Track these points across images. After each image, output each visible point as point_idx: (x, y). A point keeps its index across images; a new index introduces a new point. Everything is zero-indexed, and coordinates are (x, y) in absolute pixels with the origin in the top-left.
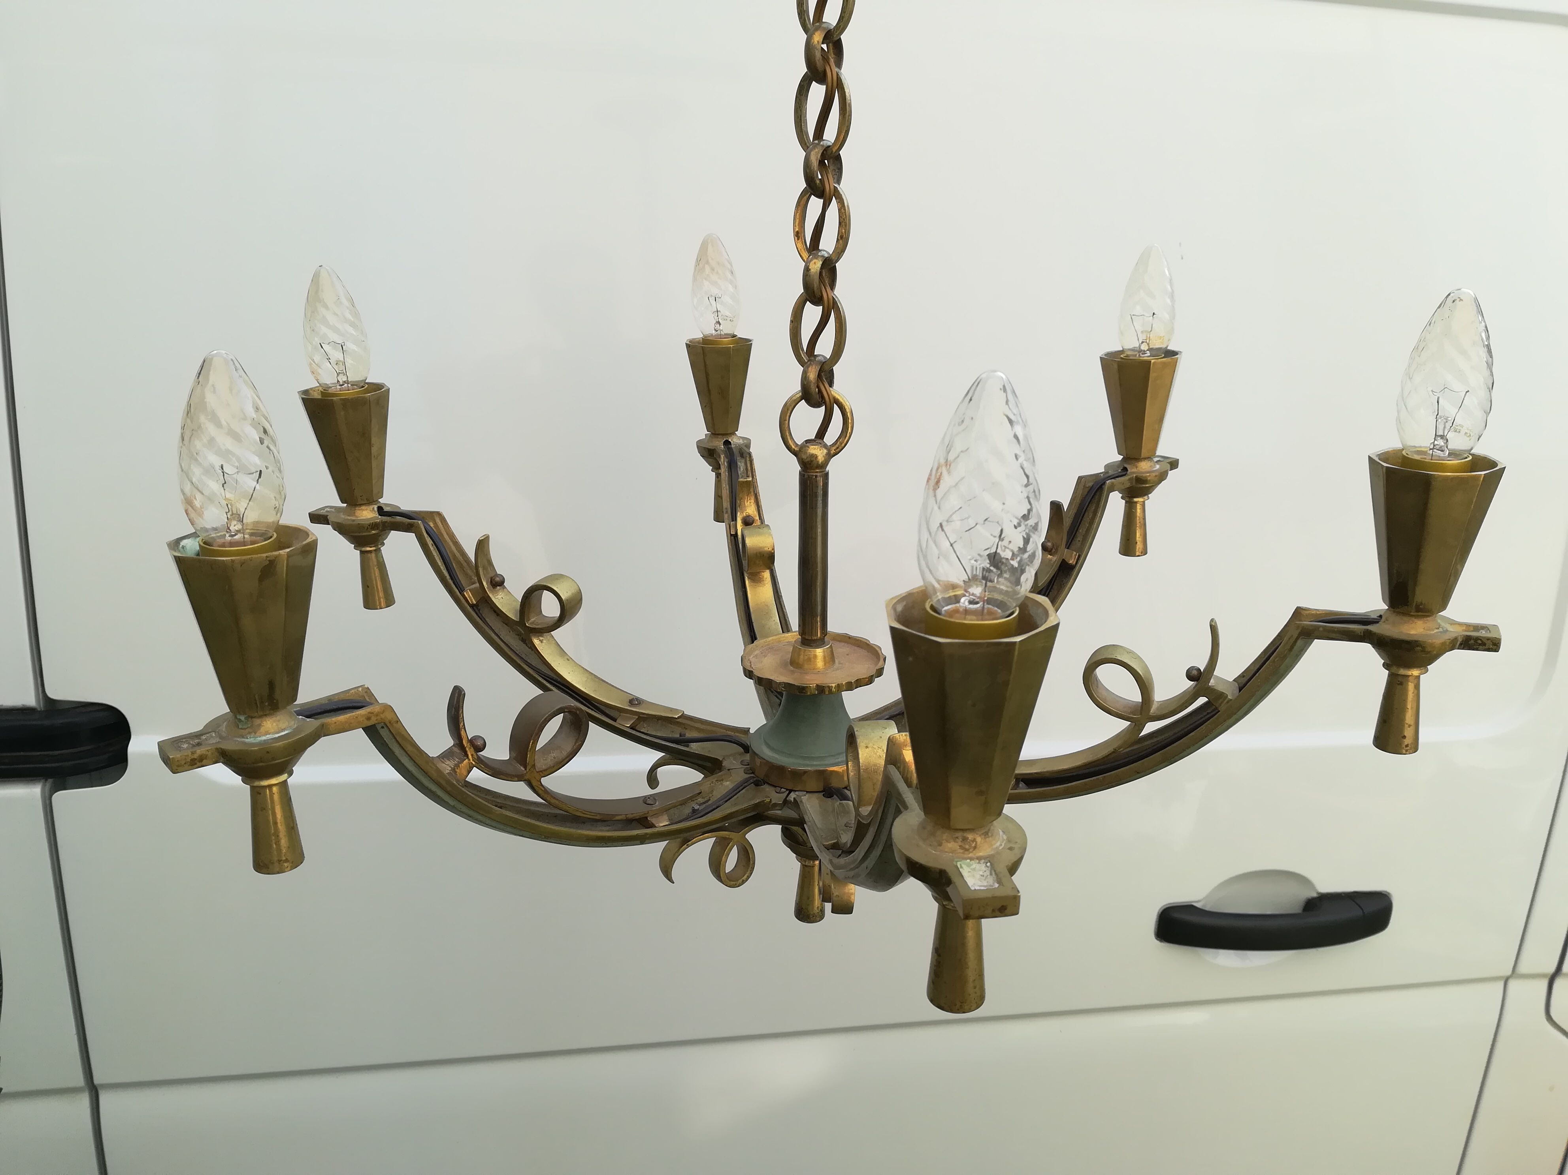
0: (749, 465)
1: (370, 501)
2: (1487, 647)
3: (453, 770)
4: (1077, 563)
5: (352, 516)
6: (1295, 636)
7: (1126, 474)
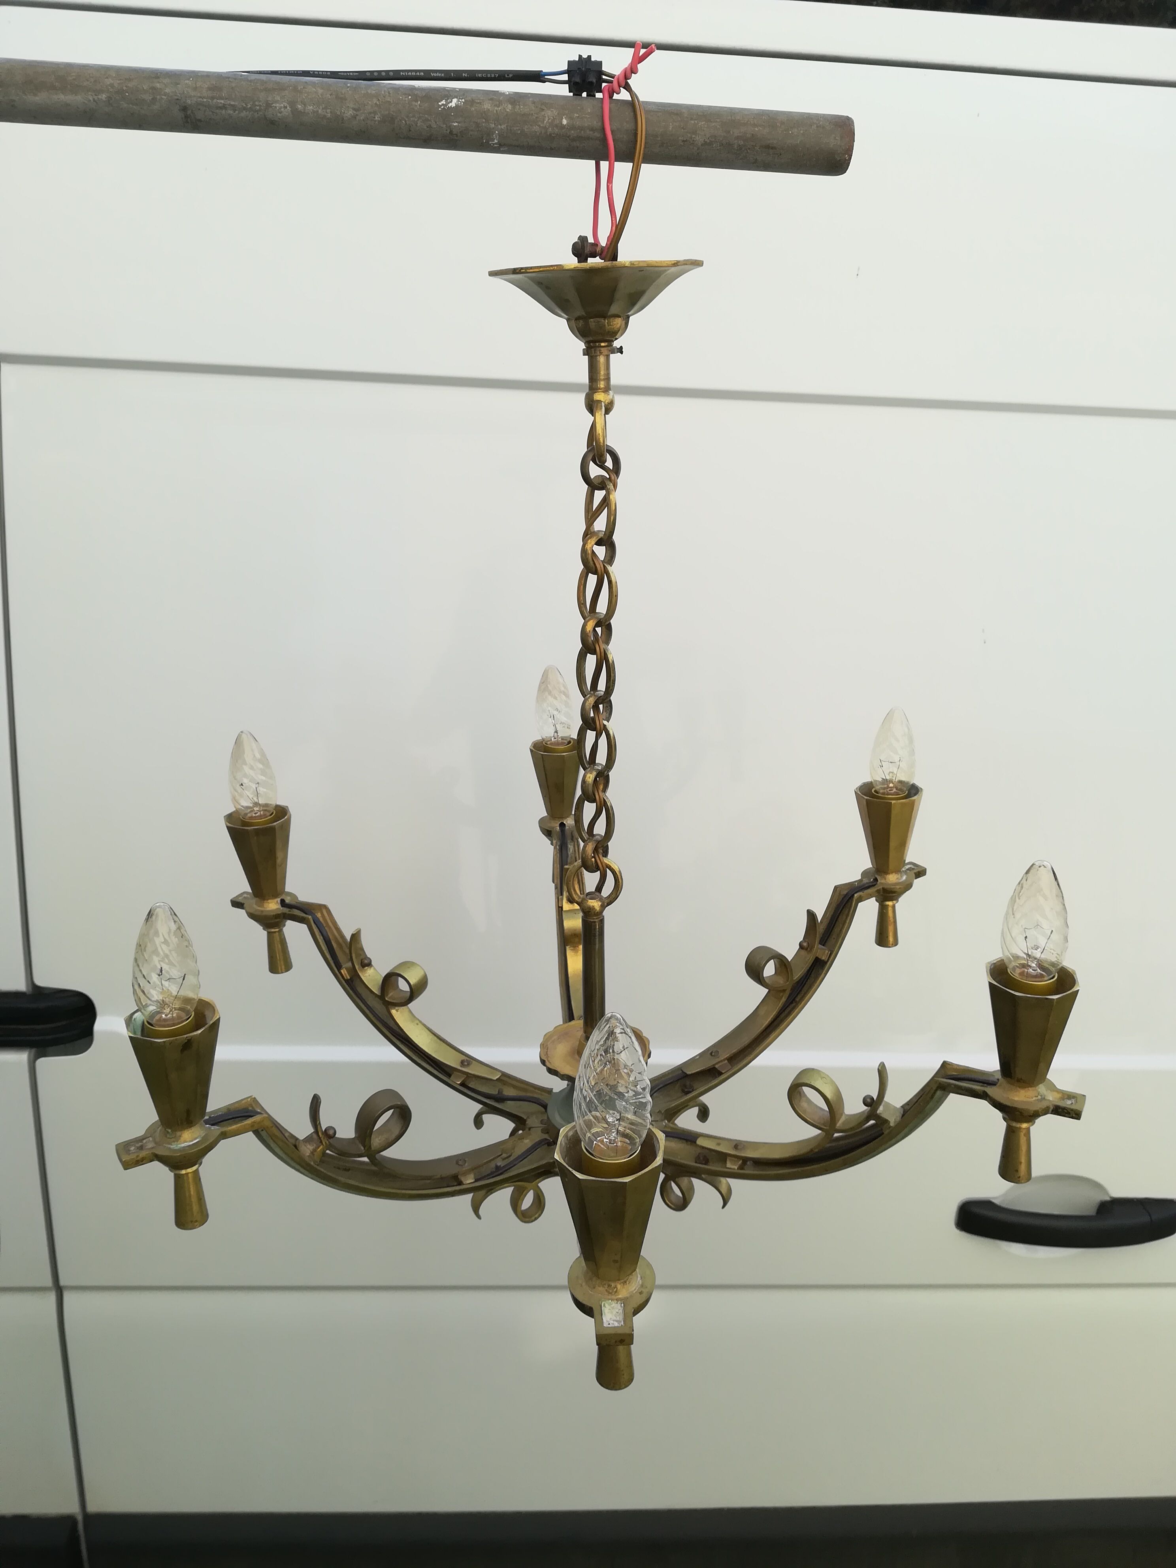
0: (576, 848)
1: (275, 896)
2: (1071, 1116)
3: (312, 1153)
4: (828, 959)
5: (261, 906)
6: (934, 1088)
7: (876, 883)
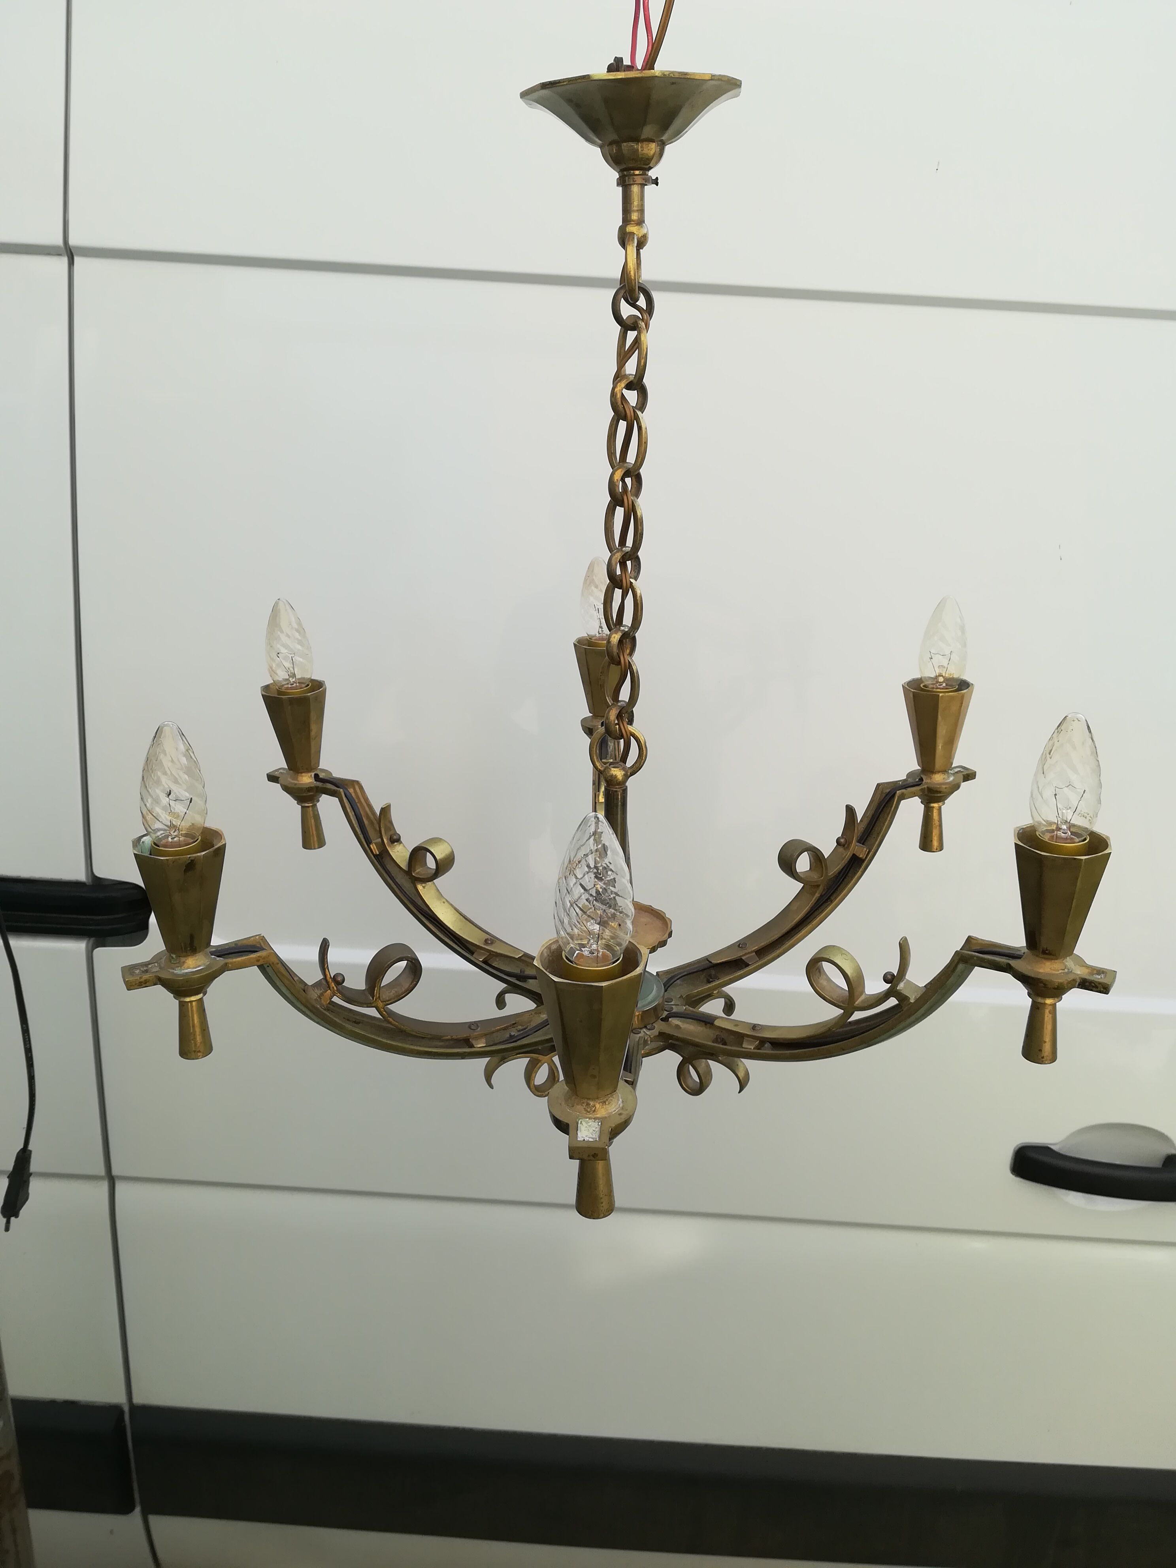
1: (309, 770)
2: (1099, 989)
3: (319, 997)
4: (866, 857)
5: (295, 780)
6: (956, 961)
7: (921, 784)
